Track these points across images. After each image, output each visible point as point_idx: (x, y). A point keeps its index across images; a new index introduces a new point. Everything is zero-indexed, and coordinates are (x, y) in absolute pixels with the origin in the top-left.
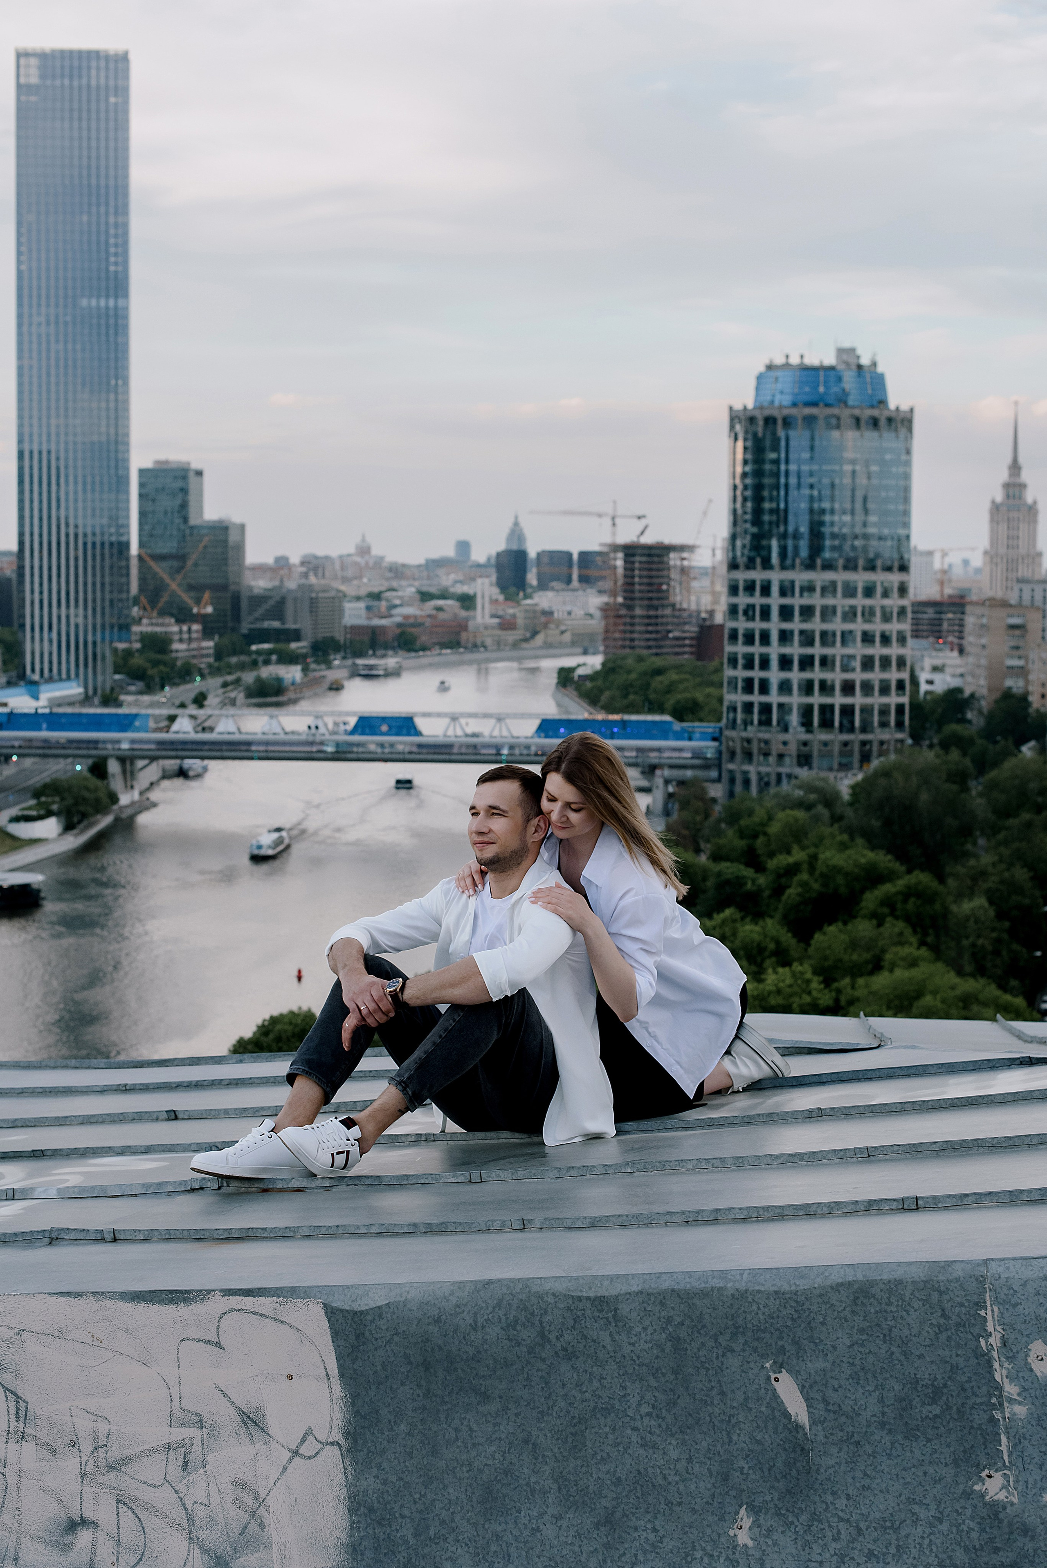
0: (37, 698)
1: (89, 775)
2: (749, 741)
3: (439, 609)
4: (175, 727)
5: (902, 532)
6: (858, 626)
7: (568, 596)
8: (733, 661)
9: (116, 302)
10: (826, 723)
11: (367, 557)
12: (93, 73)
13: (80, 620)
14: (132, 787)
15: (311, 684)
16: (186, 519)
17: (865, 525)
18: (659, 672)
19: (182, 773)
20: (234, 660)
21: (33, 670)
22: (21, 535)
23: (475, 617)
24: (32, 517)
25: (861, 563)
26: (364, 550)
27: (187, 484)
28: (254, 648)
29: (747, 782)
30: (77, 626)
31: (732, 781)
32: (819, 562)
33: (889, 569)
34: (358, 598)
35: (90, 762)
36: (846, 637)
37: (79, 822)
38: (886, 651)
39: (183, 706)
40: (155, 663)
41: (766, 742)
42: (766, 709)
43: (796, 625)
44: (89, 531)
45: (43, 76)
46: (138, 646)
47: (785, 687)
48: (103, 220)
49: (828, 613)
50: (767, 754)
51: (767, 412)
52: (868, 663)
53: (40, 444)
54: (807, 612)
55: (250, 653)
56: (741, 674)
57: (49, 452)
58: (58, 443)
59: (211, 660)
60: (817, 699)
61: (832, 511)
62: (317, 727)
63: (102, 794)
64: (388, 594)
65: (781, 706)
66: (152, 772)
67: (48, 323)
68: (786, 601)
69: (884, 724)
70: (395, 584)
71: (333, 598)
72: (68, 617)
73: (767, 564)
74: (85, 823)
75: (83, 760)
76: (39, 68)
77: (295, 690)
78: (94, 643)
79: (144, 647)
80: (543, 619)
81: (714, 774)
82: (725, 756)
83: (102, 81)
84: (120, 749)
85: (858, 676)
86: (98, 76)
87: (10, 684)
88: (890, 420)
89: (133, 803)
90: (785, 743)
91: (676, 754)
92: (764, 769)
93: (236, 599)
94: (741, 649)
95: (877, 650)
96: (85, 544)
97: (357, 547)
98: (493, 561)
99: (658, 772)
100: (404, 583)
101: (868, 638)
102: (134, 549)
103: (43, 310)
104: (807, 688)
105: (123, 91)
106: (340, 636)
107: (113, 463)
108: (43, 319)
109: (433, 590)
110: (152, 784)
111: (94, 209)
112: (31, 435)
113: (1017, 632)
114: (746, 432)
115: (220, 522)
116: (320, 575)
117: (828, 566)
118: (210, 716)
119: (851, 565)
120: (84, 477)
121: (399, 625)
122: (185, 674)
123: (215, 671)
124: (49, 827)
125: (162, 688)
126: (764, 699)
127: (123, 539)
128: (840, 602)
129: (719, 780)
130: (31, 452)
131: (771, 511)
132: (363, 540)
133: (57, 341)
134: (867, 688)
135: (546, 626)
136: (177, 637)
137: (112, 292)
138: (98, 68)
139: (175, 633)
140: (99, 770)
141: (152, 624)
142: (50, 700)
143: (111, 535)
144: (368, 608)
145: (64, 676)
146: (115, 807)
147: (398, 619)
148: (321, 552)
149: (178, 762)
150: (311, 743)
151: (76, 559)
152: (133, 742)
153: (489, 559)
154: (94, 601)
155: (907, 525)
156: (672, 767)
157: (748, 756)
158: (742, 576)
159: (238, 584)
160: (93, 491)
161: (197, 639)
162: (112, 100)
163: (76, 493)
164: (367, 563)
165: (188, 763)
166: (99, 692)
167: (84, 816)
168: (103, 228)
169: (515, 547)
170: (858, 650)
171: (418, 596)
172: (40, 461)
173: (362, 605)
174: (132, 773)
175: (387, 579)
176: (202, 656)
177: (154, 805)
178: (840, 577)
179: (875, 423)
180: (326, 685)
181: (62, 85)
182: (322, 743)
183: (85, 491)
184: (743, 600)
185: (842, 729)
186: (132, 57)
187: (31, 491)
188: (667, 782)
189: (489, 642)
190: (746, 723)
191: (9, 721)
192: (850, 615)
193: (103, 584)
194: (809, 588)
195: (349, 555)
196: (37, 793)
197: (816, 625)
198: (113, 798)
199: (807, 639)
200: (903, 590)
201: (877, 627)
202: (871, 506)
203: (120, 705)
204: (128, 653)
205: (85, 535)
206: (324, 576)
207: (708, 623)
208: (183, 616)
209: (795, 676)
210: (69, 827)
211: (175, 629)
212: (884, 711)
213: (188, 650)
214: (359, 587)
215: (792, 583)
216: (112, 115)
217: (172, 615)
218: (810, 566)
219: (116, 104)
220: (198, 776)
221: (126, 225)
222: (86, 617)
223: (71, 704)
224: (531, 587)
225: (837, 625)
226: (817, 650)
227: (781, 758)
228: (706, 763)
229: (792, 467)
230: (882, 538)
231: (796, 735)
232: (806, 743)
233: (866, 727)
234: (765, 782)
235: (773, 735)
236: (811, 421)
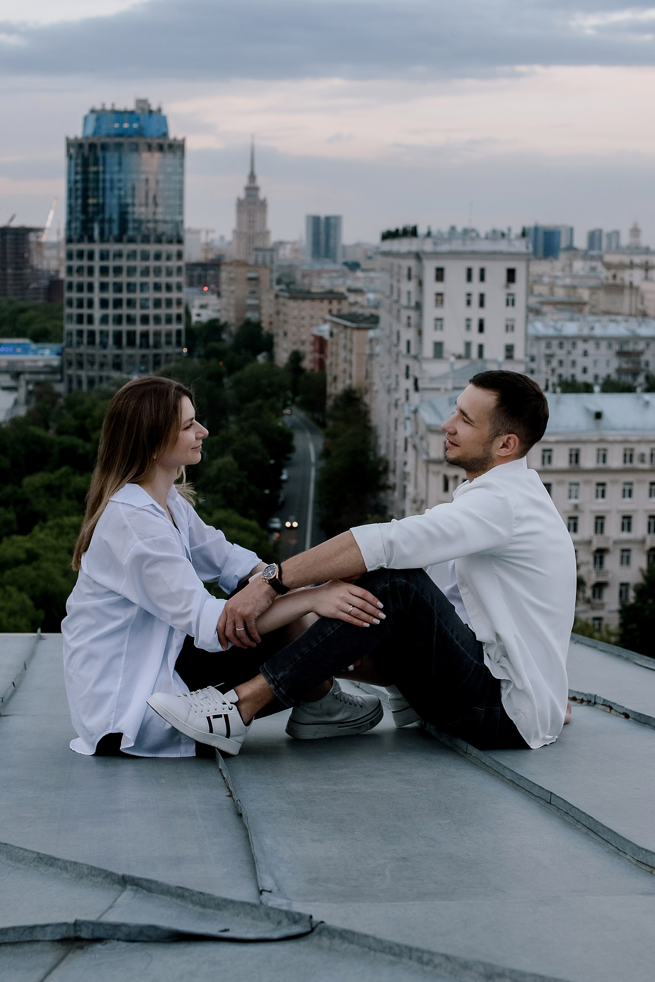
2: (81, 355)
5: (178, 218)
6: (151, 279)
8: (70, 303)
10: (131, 343)
17: (155, 213)
18: (23, 311)
25: (152, 238)
29: (80, 382)
31: (70, 381)
32: (125, 238)
33: (170, 242)
36: (144, 287)
38: (169, 295)
41: (93, 356)
42: (92, 334)
43: (111, 279)
47: (104, 320)
49: (131, 271)
50: (92, 363)
51: (91, 141)
52: (157, 303)
54: (118, 270)
56: (75, 311)
60: (125, 327)
61: (133, 205)
65: (102, 332)
68: (104, 263)
69: (168, 343)
73: (91, 240)
81: (58, 377)
82: (66, 365)
85: (151, 312)
88: (171, 146)
90: (105, 356)
91: (33, 364)
92: (91, 373)
94: (75, 295)
95: (163, 295)
99: (22, 377)
101: (157, 287)
104: (118, 320)
113: (254, 282)
114: (77, 153)
117: (132, 240)
119: (146, 240)
126: (91, 327)
128: (139, 264)
129: (61, 381)
131: (95, 205)
134: (157, 319)
155: (181, 213)
156: (31, 373)
157: (80, 365)
158: (75, 247)
170: (151, 295)
178: (139, 247)
179: (161, 148)
184: (76, 263)
185: (141, 346)
188: (28, 383)
190: (79, 343)
192: (146, 272)
194: (118, 255)
197: (124, 279)
199: (118, 288)
200: (180, 255)
201: (163, 279)
202: (159, 201)
207: (54, 279)
209: (111, 311)
212: (168, 335)
215: (108, 251)
218: (119, 240)
225: (137, 279)
226: (125, 295)
227: (102, 365)
228: (53, 370)
229: (108, 176)
230: (165, 222)
231: (111, 351)
232: (118, 356)
233: (157, 345)
234: (91, 382)
235: (97, 351)
236: (119, 146)
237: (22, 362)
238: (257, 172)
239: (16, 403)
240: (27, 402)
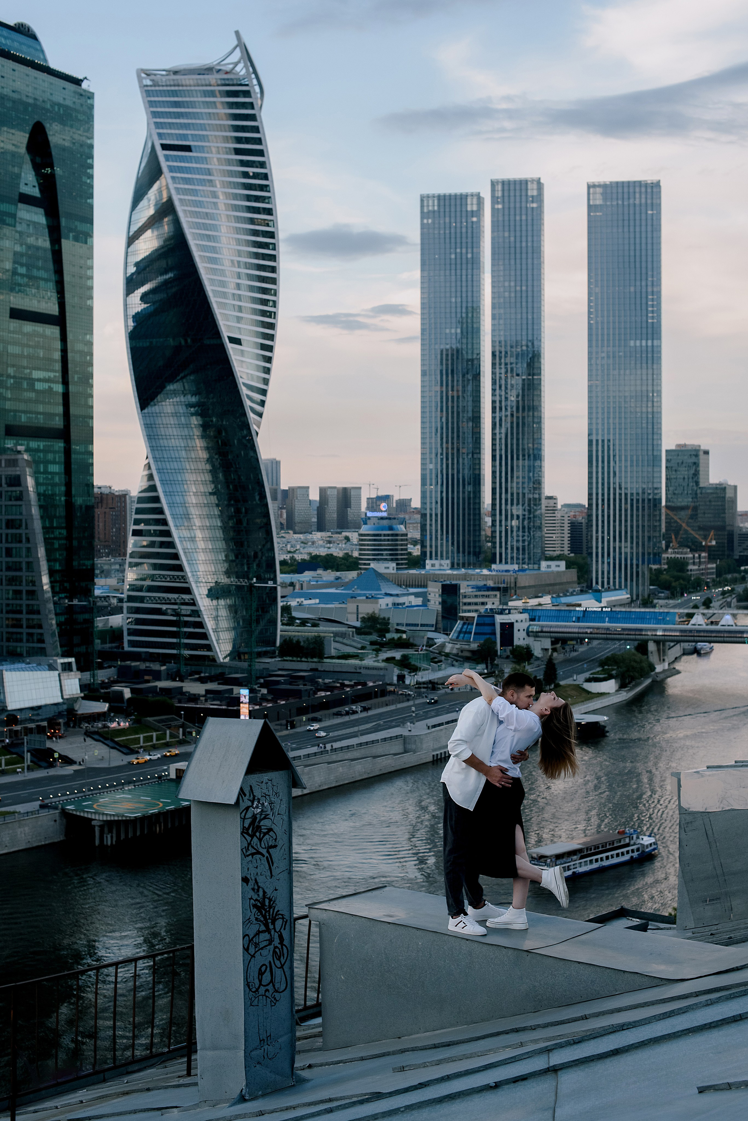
0: (600, 602)
1: (636, 652)
4: (693, 621)
9: (653, 342)
12: (637, 195)
13: (629, 550)
14: (664, 660)
16: (697, 483)
19: (696, 652)
20: (729, 576)
21: (597, 583)
22: (590, 494)
24: (597, 483)
27: (698, 460)
28: (743, 568)
30: (626, 553)
35: (636, 643)
37: (629, 683)
39: (696, 607)
40: (677, 578)
44: (635, 492)
45: (605, 199)
46: (666, 567)
48: (644, 290)
53: (603, 435)
55: (740, 572)
57: (609, 441)
58: (614, 434)
59: (714, 576)
63: (644, 665)
66: (677, 650)
67: (608, 357)
72: (620, 548)
74: (634, 683)
75: (632, 642)
76: (602, 194)
78: (637, 565)
79: (669, 568)
83: (643, 201)
84: (656, 635)
86: (640, 198)
87: (582, 592)
89: (664, 671)
93: (731, 536)
96: (632, 500)
102: (664, 503)
103: (605, 349)
105: (657, 206)
107: (650, 448)
108: (604, 355)
110: (676, 658)
111: (638, 283)
112: (597, 429)
115: (720, 484)
118: (714, 614)
120: (632, 456)
122: (696, 585)
123: (717, 584)
124: (610, 686)
125: (682, 595)
127: (657, 497)
130: (597, 441)
133: (614, 369)
136: (691, 561)
137: (650, 336)
138: (640, 192)
139: (691, 558)
140: (642, 648)
141: (675, 553)
142: (608, 602)
143: (649, 494)
145: (617, 587)
146: (653, 673)
149: (694, 644)
151: (626, 510)
152: (665, 630)
154: (637, 537)
159: (732, 526)
160: (637, 466)
161: (705, 562)
162: (650, 212)
163: (626, 467)
165: (700, 645)
166: (640, 598)
167: (633, 679)
168: (644, 295)
172: (603, 446)
174: (664, 651)
176: (708, 574)
177: (678, 672)
181: (618, 204)
183: (631, 466)
186: (662, 184)
187: (597, 467)
191: (584, 616)
193: (643, 526)
196: (603, 663)
198: (652, 668)
203: (654, 606)
204: (659, 571)
205: (632, 494)
208: (696, 547)
210: (622, 686)
211: (691, 556)
213: (697, 570)
216: (649, 222)
217: (688, 547)
219: (652, 214)
220: (708, 654)
221: (659, 292)
222: (632, 548)
223: (621, 605)
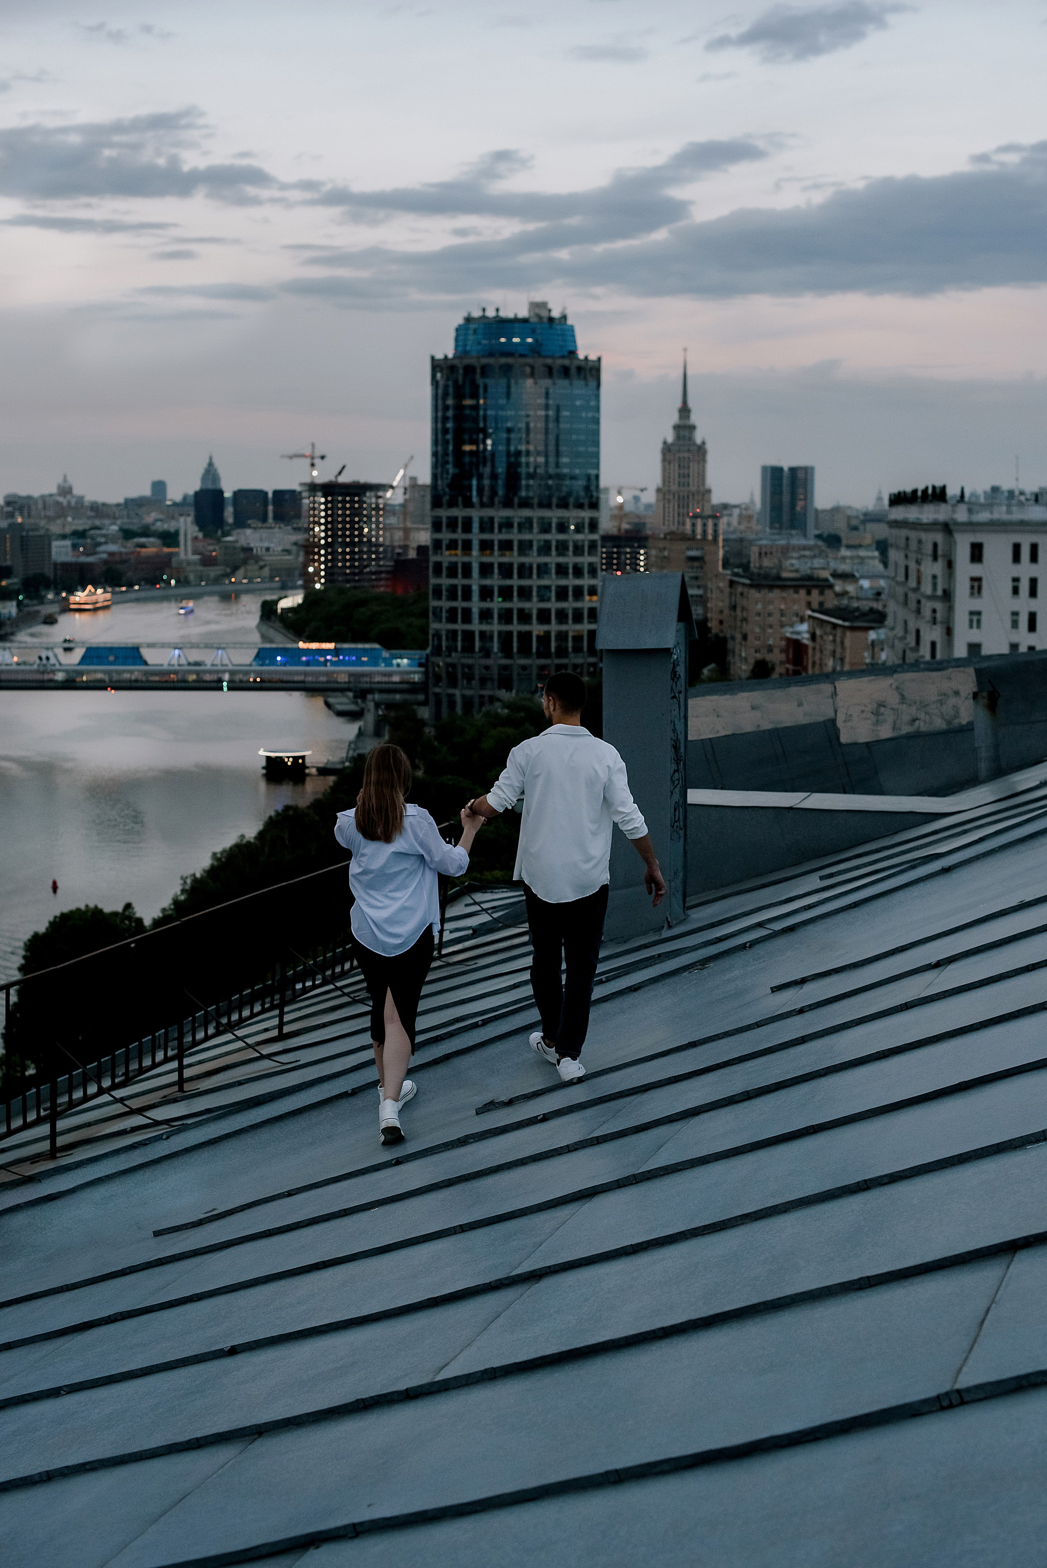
2: (453, 666)
3: (143, 546)
5: (593, 472)
6: (553, 559)
7: (264, 533)
8: (438, 592)
10: (525, 650)
11: (69, 497)
15: (26, 619)
17: (557, 465)
18: (362, 603)
23: (177, 554)
25: (554, 501)
26: (65, 490)
29: (452, 704)
31: (438, 703)
32: (516, 500)
33: (580, 506)
34: (64, 537)
36: (543, 570)
38: (578, 582)
41: (470, 667)
42: (469, 636)
43: (496, 558)
47: (485, 615)
49: (525, 547)
50: (469, 678)
51: (467, 361)
52: (562, 593)
54: (506, 546)
56: (445, 604)
60: (516, 627)
61: (528, 453)
62: (48, 658)
64: (92, 532)
65: (482, 634)
68: (486, 536)
69: (578, 649)
70: (97, 522)
71: (41, 536)
73: (468, 504)
77: (12, 624)
80: (242, 556)
81: (421, 697)
82: (431, 681)
85: (553, 605)
88: (580, 369)
90: (487, 668)
91: (386, 679)
92: (468, 693)
94: (445, 581)
95: (571, 582)
97: (59, 487)
98: (191, 500)
99: (370, 697)
100: (107, 522)
101: (562, 570)
104: (506, 616)
106: (49, 572)
109: (135, 528)
113: (696, 564)
114: (448, 379)
116: (26, 512)
117: (525, 504)
119: (545, 504)
121: (105, 562)
126: (467, 627)
128: (536, 536)
129: (425, 703)
131: (471, 453)
132: (65, 480)
134: (562, 616)
135: (245, 562)
144: (75, 547)
147: (105, 556)
148: (23, 492)
150: (43, 673)
153: (185, 497)
155: (597, 466)
156: (381, 691)
157: (453, 682)
158: (444, 513)
164: (69, 503)
169: (210, 486)
170: (553, 581)
171: (120, 534)
173: (68, 543)
175: (89, 518)
178: (536, 514)
179: (566, 372)
180: (41, 619)
182: (54, 672)
184: (446, 536)
185: (539, 655)
188: (377, 705)
189: (192, 577)
190: (451, 649)
192: (545, 549)
194: (507, 524)
195: (51, 495)
197: (514, 558)
199: (506, 571)
200: (594, 525)
201: (570, 560)
202: (563, 448)
206: (29, 516)
207: (403, 558)
209: (497, 604)
212: (578, 639)
214: (64, 526)
215: (492, 519)
218: (507, 504)
224: (228, 525)
225: (533, 559)
226: (515, 582)
227: (483, 681)
228: (413, 688)
229: (490, 413)
230: (573, 478)
231: (497, 660)
232: (505, 668)
233: (562, 652)
234: (468, 703)
235: (477, 661)
236: (507, 370)
237: (370, 675)
238: (691, 404)
239: (361, 734)
240: (378, 733)
